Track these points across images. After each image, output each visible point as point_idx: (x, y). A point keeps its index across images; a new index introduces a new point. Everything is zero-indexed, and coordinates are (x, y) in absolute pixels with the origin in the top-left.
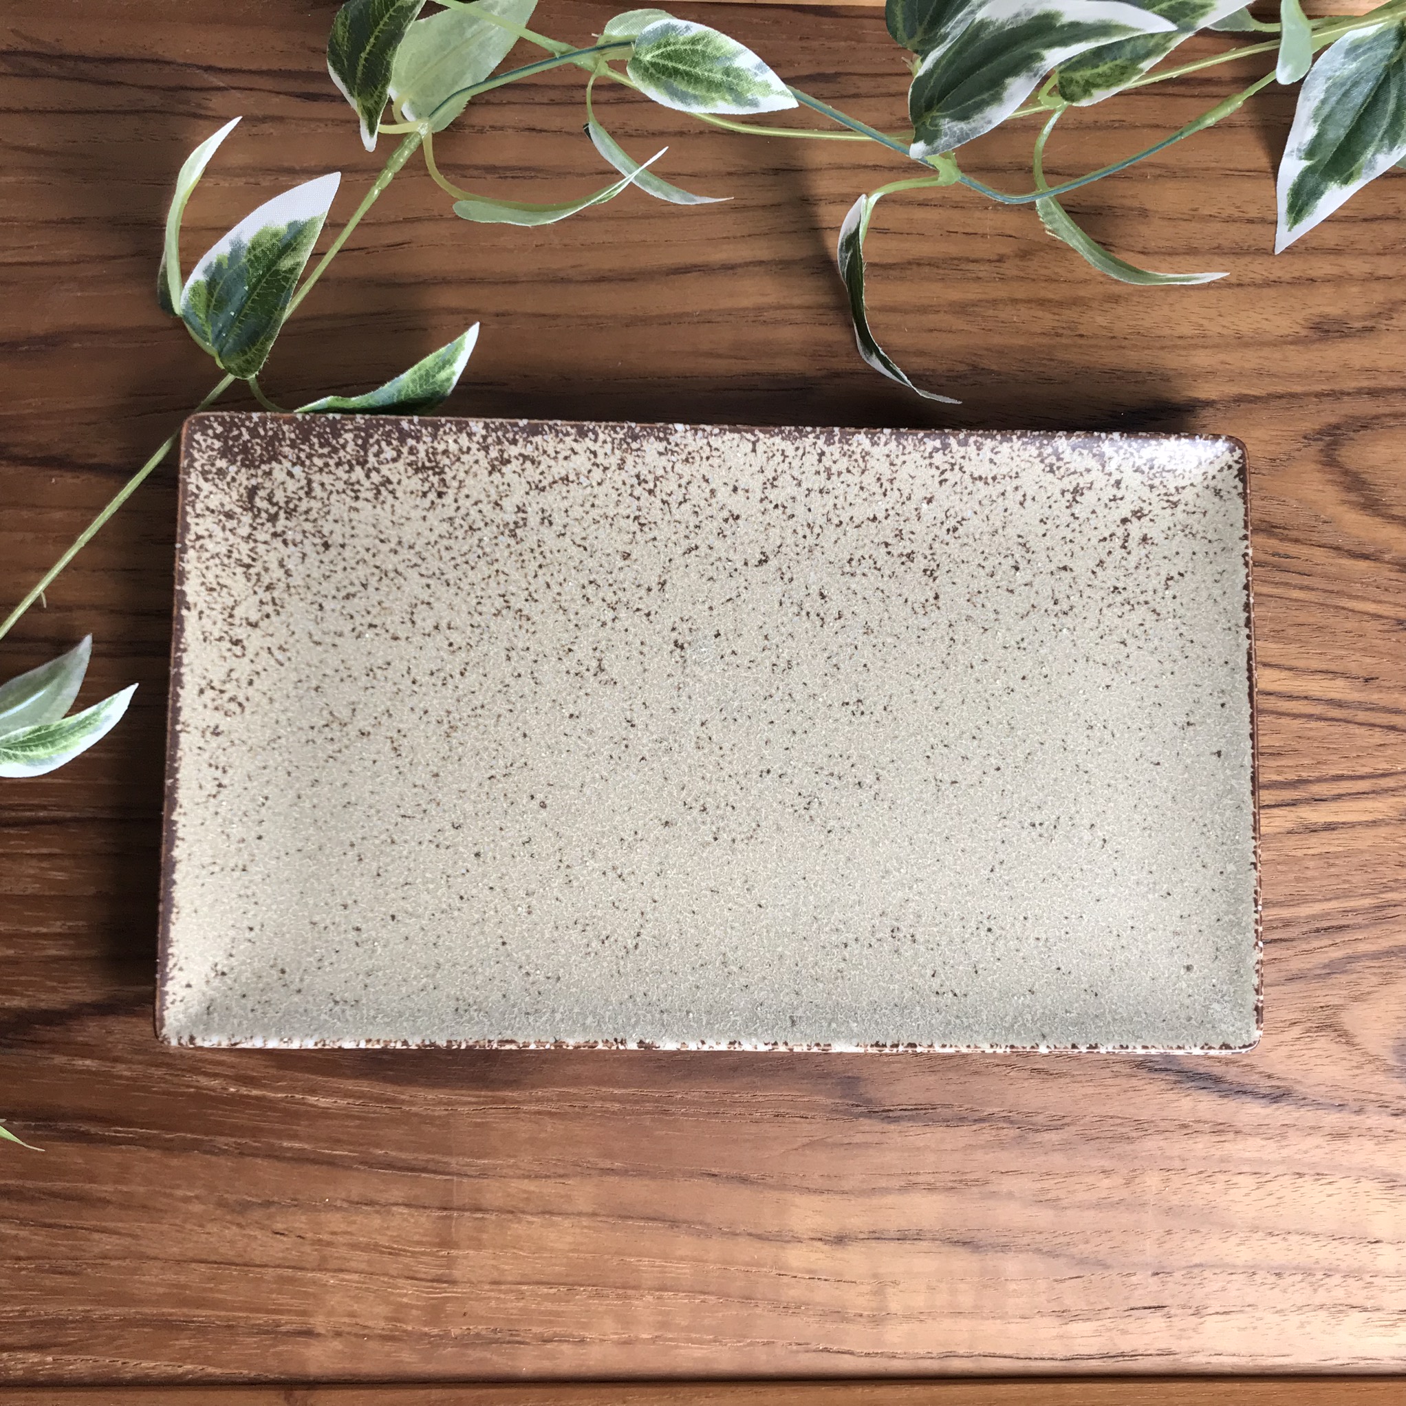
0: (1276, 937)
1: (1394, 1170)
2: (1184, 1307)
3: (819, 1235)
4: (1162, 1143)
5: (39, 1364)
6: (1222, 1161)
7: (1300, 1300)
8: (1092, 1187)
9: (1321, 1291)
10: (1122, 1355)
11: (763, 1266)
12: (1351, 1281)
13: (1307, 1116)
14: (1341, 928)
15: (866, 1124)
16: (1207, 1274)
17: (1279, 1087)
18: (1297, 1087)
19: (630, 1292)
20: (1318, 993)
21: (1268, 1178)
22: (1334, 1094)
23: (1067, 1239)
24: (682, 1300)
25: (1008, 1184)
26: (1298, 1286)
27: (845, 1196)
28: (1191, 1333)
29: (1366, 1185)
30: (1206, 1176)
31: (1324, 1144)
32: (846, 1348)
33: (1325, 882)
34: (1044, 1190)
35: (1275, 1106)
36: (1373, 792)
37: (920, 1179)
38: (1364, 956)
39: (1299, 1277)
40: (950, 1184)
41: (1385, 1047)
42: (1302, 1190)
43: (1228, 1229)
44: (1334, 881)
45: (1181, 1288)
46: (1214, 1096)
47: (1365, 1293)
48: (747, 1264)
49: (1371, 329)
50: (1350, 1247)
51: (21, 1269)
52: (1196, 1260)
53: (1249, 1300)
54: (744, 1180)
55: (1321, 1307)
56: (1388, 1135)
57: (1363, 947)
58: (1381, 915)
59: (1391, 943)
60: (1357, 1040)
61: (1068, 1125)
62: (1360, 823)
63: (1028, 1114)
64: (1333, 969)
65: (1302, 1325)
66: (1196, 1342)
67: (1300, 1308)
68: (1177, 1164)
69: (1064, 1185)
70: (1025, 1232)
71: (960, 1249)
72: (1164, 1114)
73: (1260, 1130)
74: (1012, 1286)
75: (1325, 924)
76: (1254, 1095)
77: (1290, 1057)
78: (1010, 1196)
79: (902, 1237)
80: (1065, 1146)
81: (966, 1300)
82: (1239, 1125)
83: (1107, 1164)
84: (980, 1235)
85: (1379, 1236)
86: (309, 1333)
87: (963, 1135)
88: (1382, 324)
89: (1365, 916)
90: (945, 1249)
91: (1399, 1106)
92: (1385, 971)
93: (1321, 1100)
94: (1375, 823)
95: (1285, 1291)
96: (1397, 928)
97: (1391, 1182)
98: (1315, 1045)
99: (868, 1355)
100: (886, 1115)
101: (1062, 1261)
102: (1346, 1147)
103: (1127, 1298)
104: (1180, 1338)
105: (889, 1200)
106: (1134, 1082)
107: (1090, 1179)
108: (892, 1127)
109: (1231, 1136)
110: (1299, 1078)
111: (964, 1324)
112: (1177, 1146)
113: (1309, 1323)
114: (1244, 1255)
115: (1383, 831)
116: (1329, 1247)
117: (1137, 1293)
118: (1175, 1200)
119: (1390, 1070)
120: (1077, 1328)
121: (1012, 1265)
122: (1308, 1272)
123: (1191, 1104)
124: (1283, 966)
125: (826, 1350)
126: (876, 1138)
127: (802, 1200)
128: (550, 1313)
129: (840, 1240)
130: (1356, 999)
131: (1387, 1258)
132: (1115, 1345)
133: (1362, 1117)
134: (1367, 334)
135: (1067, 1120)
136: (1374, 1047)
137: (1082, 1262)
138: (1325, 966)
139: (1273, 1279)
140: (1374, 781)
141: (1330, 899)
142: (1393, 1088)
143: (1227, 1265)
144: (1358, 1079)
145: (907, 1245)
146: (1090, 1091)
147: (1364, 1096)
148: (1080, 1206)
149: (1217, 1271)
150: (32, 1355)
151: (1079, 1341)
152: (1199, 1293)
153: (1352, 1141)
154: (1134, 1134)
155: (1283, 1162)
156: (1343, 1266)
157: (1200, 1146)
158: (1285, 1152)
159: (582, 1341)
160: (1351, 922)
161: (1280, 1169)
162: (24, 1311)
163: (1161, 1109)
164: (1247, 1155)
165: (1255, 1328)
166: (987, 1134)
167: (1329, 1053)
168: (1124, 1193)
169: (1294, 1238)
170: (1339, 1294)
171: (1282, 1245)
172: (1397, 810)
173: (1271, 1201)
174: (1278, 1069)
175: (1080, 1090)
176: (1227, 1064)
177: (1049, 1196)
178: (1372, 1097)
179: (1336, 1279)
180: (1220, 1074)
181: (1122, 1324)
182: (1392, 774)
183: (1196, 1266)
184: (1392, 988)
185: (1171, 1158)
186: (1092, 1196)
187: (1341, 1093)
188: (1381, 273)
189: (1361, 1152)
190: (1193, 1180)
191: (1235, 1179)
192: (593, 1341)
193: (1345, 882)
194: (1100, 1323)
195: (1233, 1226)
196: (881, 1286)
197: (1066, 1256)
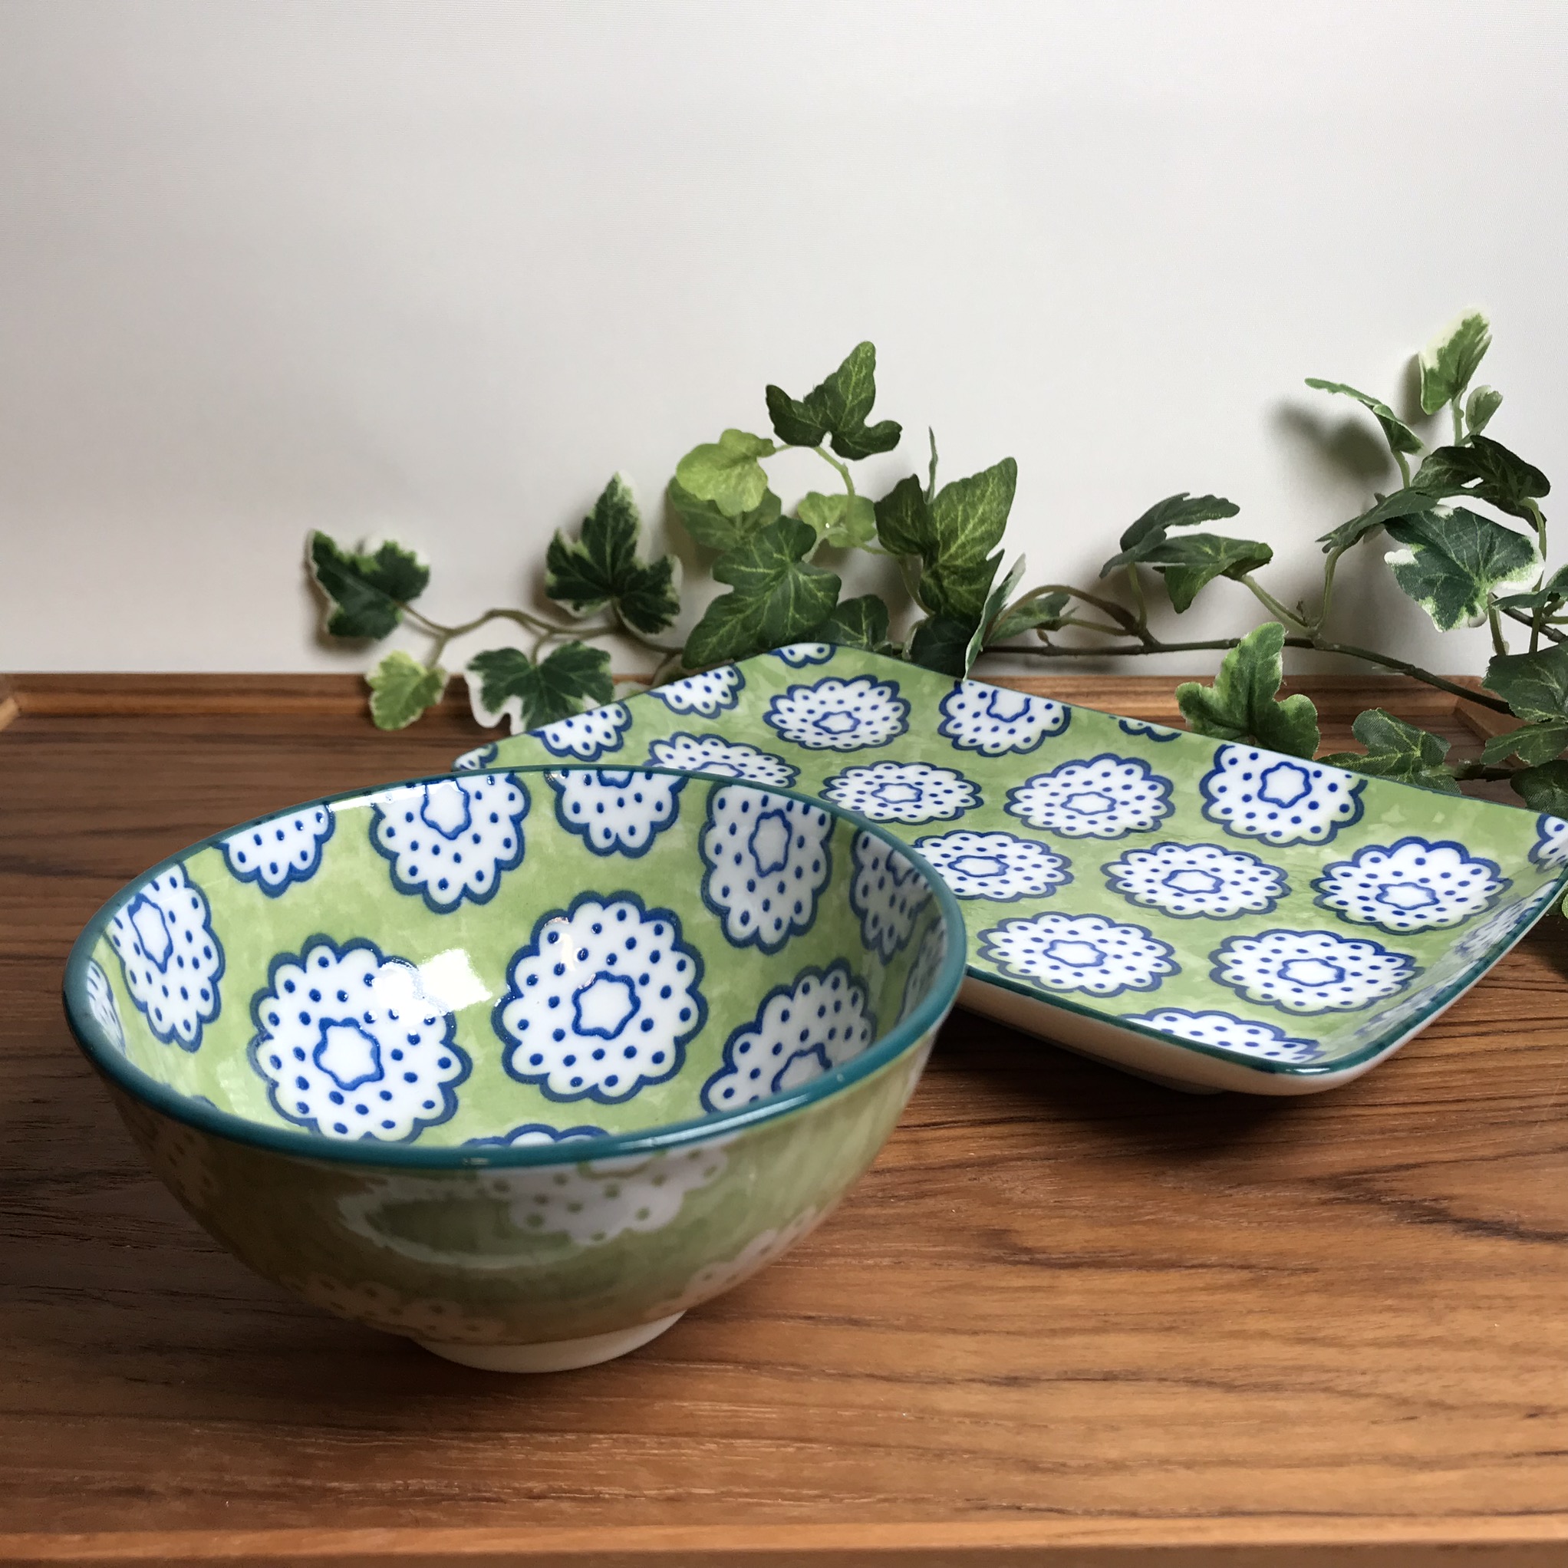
11: (894, 1409)
19: (680, 1439)
24: (765, 1447)
25: (1253, 1324)
40: (1167, 1325)
48: (869, 1407)
54: (855, 1323)
71: (1205, 1390)
78: (1264, 1335)
79: (1109, 1377)
86: (138, 1492)
101: (1371, 1401)
105: (1076, 1340)
127: (949, 1340)
128: (549, 1464)
129: (1012, 1381)
137: (1404, 1402)
148: (1375, 1343)
159: (597, 1499)
168: (1436, 1331)
177: (1321, 1335)
185: (1488, 1297)
192: (613, 1500)
197: (1379, 1395)
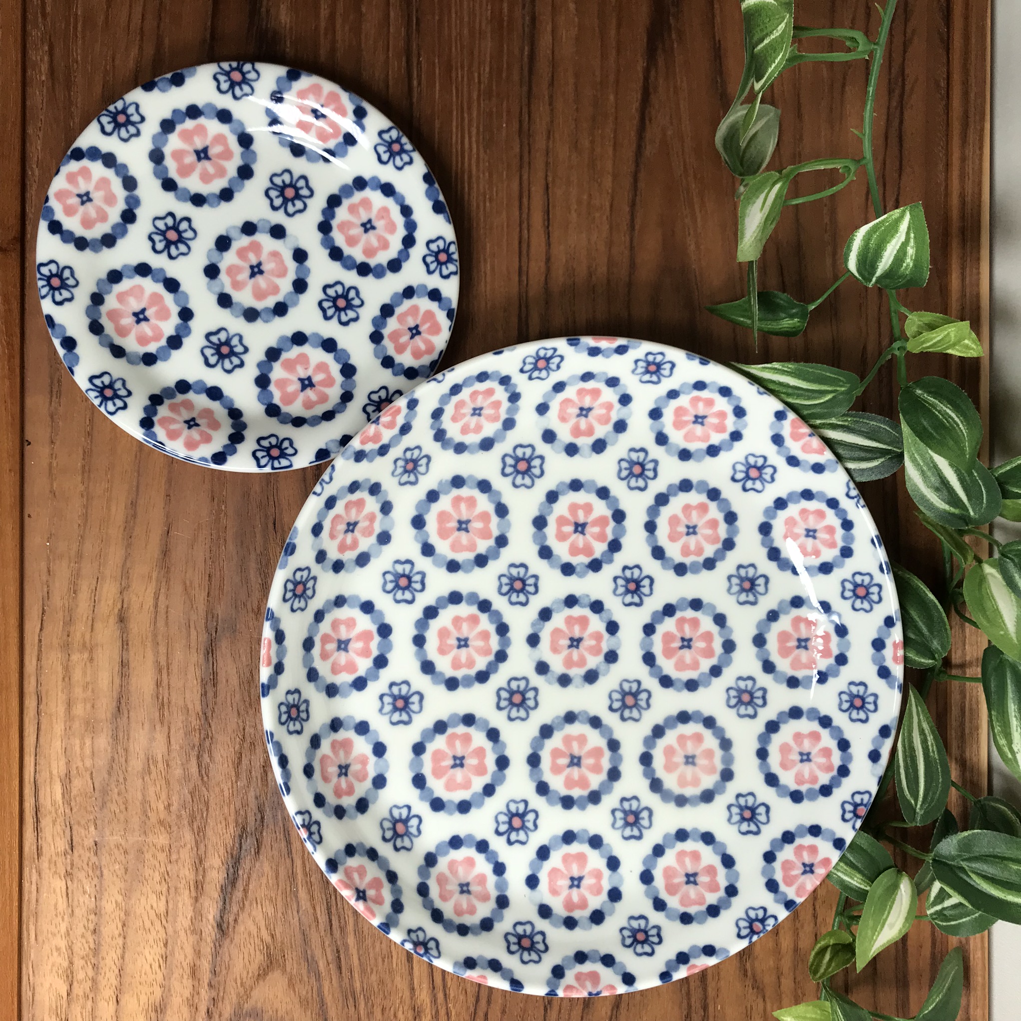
0: (333, 922)
1: (169, 1012)
2: (72, 865)
3: (125, 606)
4: (189, 846)
5: (40, 71)
6: (176, 889)
7: (77, 948)
8: (158, 798)
9: (82, 962)
10: (38, 821)
12: (89, 983)
13: (207, 949)
14: (340, 968)
15: (203, 637)
16: (96, 881)
17: (228, 927)
18: (228, 940)
20: (294, 953)
21: (164, 922)
22: (223, 967)
23: (121, 780)
26: (86, 946)
27: (153, 624)
28: (53, 870)
29: (158, 992)
30: (166, 877)
31: (187, 961)
32: (45, 624)
33: (371, 955)
34: (156, 763)
35: (215, 925)
36: (434, 988)
37: (165, 676)
38: (320, 986)
39: (92, 946)
41: (256, 1002)
42: (155, 946)
43: (127, 894)
44: (372, 961)
45: (85, 862)
46: (222, 882)
47: (81, 993)
49: (745, 975)
50: (114, 982)
51: (106, 60)
52: (105, 872)
53: (77, 911)
55: (71, 963)
56: (193, 1007)
57: (326, 985)
58: (349, 996)
59: (329, 1004)
60: (261, 982)
61: (202, 779)
62: (412, 979)
63: (210, 752)
64: (310, 962)
65: (58, 949)
66: (47, 873)
67: (70, 947)
68: (174, 857)
69: (160, 777)
70: (126, 750)
72: (210, 847)
73: (198, 914)
74: (88, 742)
75: (342, 957)
76: (223, 911)
77: (250, 934)
80: (187, 777)
81: (79, 710)
82: (201, 900)
83: (174, 808)
84: (125, 719)
85: (122, 1003)
87: (195, 704)
88: (749, 982)
89: (348, 986)
90: (115, 695)
91: (214, 1014)
92: (310, 1001)
93: (219, 959)
94: (413, 989)
95: (83, 936)
96: (340, 1008)
97: (160, 1009)
98: (258, 952)
99: (40, 641)
100: (210, 651)
102: (185, 977)
103: (79, 823)
104: (50, 862)
106: (232, 826)
107: (164, 796)
108: (202, 656)
109: (194, 894)
110: (234, 942)
111: (61, 709)
112: (186, 855)
113: (60, 954)
114: (108, 906)
115: (407, 994)
116: (114, 967)
117: (83, 831)
118: (148, 856)
119: (240, 1006)
120: (58, 789)
121: (103, 741)
122: (96, 951)
123: (216, 866)
124: (313, 929)
125: (44, 612)
126: (193, 644)
130: (290, 980)
131: (106, 1009)
132: (45, 816)
133: (206, 987)
134: (742, 972)
135: (205, 779)
136: (255, 994)
138: (313, 957)
139: (91, 927)
140: (441, 988)
141: (359, 959)
142: (227, 1009)
143: (102, 894)
144: (234, 984)
145: (117, 668)
146: (226, 793)
147: (221, 989)
149: (98, 888)
150: (47, 66)
151: (48, 790)
152: (82, 875)
153: (190, 981)
154: (195, 827)
155: (175, 932)
156: (100, 978)
157: (187, 873)
158: (182, 933)
160: (343, 975)
161: (170, 930)
162: (77, 62)
163: (213, 846)
164: (180, 905)
165: (56, 915)
166: (195, 723)
167: (252, 963)
169: (120, 941)
170: (80, 975)
171: (117, 933)
172: (422, 1005)
173: (148, 924)
174: (241, 928)
175: (226, 787)
176: (244, 890)
178: (221, 994)
179: (91, 973)
180: (237, 885)
181: (60, 820)
182: (446, 1000)
183: (102, 872)
184: (298, 1006)
186: (152, 796)
187: (224, 972)
188: (783, 980)
189: (181, 988)
190: (163, 869)
191: (163, 898)
193: (372, 970)
194: (61, 805)
195: (130, 898)
196: (90, 649)
